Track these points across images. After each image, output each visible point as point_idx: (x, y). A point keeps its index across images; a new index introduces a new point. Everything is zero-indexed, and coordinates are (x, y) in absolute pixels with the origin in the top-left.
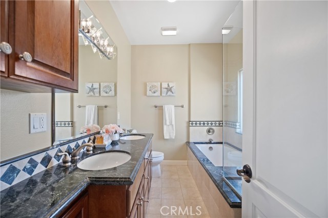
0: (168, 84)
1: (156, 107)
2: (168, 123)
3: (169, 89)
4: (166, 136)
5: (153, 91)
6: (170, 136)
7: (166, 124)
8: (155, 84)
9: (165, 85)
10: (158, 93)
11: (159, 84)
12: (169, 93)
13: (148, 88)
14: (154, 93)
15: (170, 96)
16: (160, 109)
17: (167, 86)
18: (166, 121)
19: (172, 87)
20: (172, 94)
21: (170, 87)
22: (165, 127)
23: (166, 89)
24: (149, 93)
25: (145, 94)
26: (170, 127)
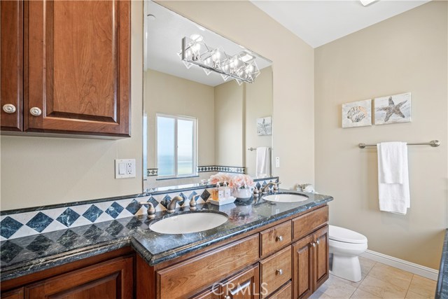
0: (390, 100)
1: (363, 147)
2: (389, 178)
3: (394, 109)
5: (354, 117)
6: (395, 206)
7: (383, 182)
8: (359, 104)
9: (382, 102)
10: (367, 121)
11: (369, 102)
12: (394, 117)
13: (345, 114)
14: (358, 120)
15: (395, 123)
16: (370, 150)
17: (386, 104)
18: (383, 174)
19: (400, 104)
20: (403, 120)
21: (396, 104)
22: (382, 187)
23: (385, 109)
24: (346, 122)
25: (340, 125)
26: (395, 188)
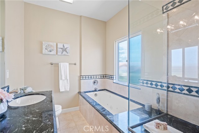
0: (63, 45)
1: (52, 64)
2: (63, 78)
3: (64, 50)
4: (62, 90)
5: (49, 49)
6: (65, 88)
7: (61, 79)
8: (51, 44)
9: (60, 46)
10: (54, 52)
11: (55, 44)
12: (65, 53)
13: (44, 47)
14: (50, 51)
15: (65, 55)
16: (56, 66)
17: (62, 47)
18: (61, 76)
19: (67, 48)
20: (67, 54)
21: (65, 47)
22: (61, 82)
23: (62, 49)
24: (44, 51)
25: (41, 52)
26: (66, 81)
